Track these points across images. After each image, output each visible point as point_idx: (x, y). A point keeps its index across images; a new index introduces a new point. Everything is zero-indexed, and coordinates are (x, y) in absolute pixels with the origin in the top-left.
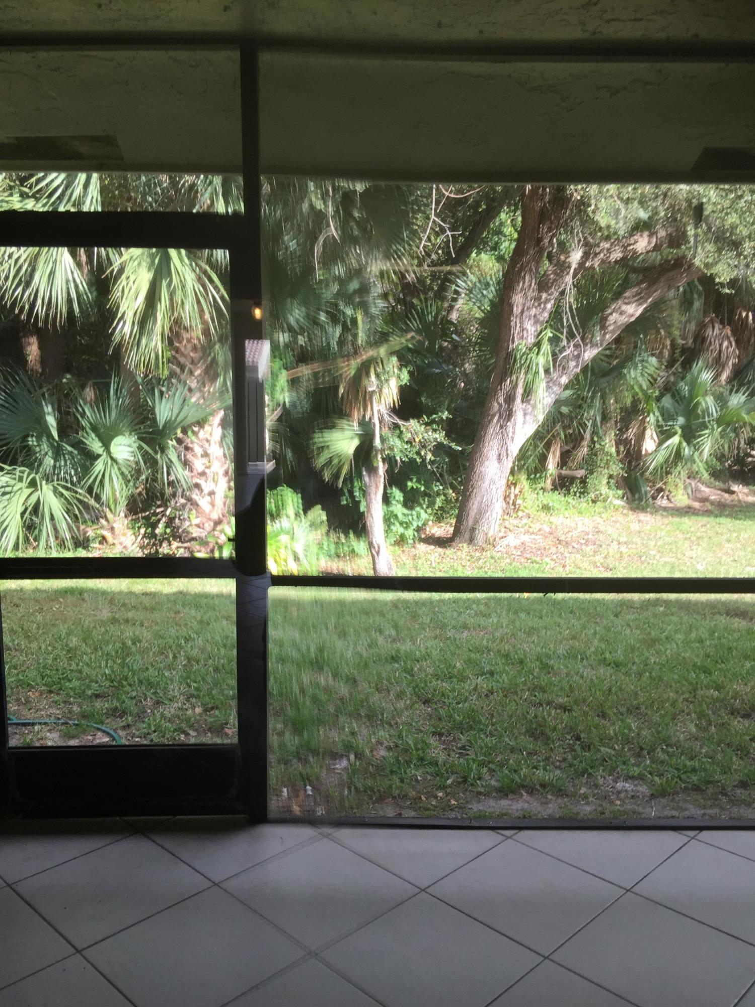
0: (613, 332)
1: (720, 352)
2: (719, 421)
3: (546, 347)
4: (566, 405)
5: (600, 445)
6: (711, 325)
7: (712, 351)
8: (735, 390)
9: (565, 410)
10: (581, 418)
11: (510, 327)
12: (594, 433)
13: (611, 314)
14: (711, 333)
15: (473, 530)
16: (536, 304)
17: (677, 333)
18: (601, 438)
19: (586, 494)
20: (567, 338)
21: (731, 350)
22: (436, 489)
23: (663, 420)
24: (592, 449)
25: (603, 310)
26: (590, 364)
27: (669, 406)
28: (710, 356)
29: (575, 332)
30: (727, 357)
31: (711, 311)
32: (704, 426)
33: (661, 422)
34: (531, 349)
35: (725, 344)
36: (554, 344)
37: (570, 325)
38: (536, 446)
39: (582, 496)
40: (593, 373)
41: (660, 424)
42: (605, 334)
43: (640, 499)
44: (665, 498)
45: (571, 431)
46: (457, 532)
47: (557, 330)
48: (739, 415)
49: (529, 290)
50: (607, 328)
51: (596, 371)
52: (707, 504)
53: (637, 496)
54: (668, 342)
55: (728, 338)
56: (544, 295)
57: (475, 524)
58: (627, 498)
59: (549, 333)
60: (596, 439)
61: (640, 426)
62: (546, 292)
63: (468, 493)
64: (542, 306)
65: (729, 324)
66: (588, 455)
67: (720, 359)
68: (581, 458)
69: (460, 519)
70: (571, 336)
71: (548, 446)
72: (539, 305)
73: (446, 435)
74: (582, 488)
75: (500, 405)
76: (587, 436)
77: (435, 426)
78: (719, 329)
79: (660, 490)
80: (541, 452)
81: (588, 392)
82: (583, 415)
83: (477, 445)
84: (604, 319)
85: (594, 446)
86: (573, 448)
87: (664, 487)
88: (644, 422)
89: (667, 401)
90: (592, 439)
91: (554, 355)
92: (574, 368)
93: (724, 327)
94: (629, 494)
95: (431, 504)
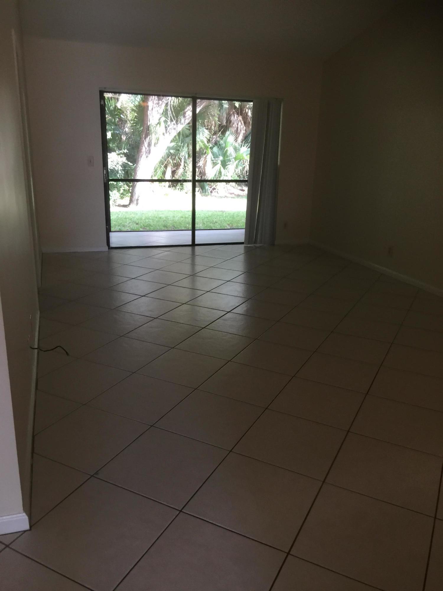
0: (188, 119)
1: (237, 128)
2: (235, 159)
3: (163, 124)
4: (173, 149)
5: (188, 168)
6: (233, 115)
7: (234, 127)
8: (243, 145)
9: (172, 151)
10: (179, 156)
11: (148, 115)
12: (185, 162)
13: (187, 111)
14: (233, 119)
15: (137, 200)
16: (158, 106)
17: (217, 119)
18: (188, 165)
19: (183, 190)
20: (170, 121)
21: (242, 127)
22: (120, 185)
23: (214, 157)
24: (185, 170)
25: (184, 110)
26: (181, 132)
27: (216, 152)
28: (232, 129)
29: (173, 119)
30: (240, 130)
31: (233, 108)
32: (230, 161)
33: (213, 159)
34: (157, 125)
35: (240, 124)
36: (165, 123)
37: (171, 116)
38: (161, 167)
39: (181, 190)
40: (183, 135)
41: (212, 159)
42: (185, 119)
43: (206, 192)
44: (216, 192)
45: (175, 162)
46: (131, 201)
47: (166, 118)
48: (243, 156)
49: (154, 100)
50: (186, 117)
51: (184, 135)
52: (233, 195)
53: (204, 191)
54: (213, 122)
55: (241, 121)
56: (160, 102)
57: (138, 197)
58: (200, 192)
59: (163, 119)
60: (186, 165)
61: (204, 160)
62: (161, 101)
63: (135, 185)
64: (160, 106)
65: (241, 115)
66: (183, 172)
67: (237, 131)
68: (180, 174)
69: (132, 197)
70: (172, 121)
71: (166, 167)
72: (159, 106)
73: (126, 159)
74: (181, 187)
75: (146, 148)
76: (182, 164)
77: (122, 155)
78: (237, 117)
79: (214, 189)
80: (163, 170)
81: (181, 143)
82: (180, 154)
83: (137, 164)
84: (185, 113)
85: (185, 169)
86: (177, 169)
87: (216, 188)
88: (206, 158)
89: (215, 149)
90: (184, 165)
91: (166, 127)
92: (174, 133)
93: (239, 116)
94: (201, 190)
95: (119, 191)
